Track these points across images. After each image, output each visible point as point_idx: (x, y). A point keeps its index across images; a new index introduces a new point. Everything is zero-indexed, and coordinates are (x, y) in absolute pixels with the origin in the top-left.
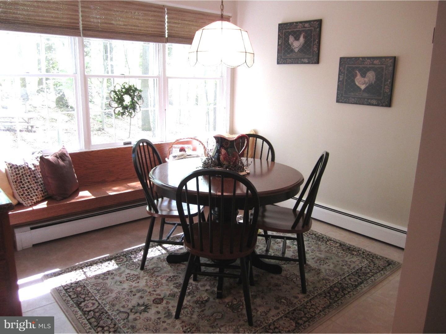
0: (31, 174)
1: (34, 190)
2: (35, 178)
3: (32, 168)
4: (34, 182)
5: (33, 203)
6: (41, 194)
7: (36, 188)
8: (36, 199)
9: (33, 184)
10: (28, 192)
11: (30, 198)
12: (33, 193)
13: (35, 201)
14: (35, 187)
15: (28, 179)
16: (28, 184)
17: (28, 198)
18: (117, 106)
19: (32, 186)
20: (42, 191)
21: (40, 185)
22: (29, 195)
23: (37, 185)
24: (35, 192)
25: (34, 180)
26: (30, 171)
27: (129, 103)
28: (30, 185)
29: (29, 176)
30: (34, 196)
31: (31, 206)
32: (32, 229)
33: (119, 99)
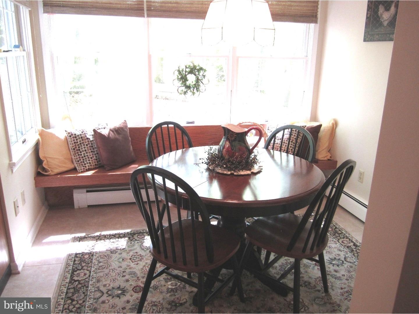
0: (89, 144)
1: (88, 158)
2: (91, 148)
3: (90, 138)
4: (90, 151)
5: (85, 170)
6: (95, 162)
7: (91, 157)
8: (88, 166)
9: (89, 153)
10: (83, 160)
11: (84, 165)
12: (88, 161)
13: (87, 168)
14: (90, 155)
15: (85, 148)
16: (85, 152)
17: (82, 165)
18: (181, 86)
19: (88, 154)
20: (96, 159)
21: (95, 154)
22: (84, 162)
23: (93, 154)
24: (89, 160)
25: (91, 149)
26: (88, 141)
27: (192, 82)
28: (87, 153)
29: (87, 145)
30: (87, 163)
31: (82, 172)
32: (88, 191)
33: (182, 78)
